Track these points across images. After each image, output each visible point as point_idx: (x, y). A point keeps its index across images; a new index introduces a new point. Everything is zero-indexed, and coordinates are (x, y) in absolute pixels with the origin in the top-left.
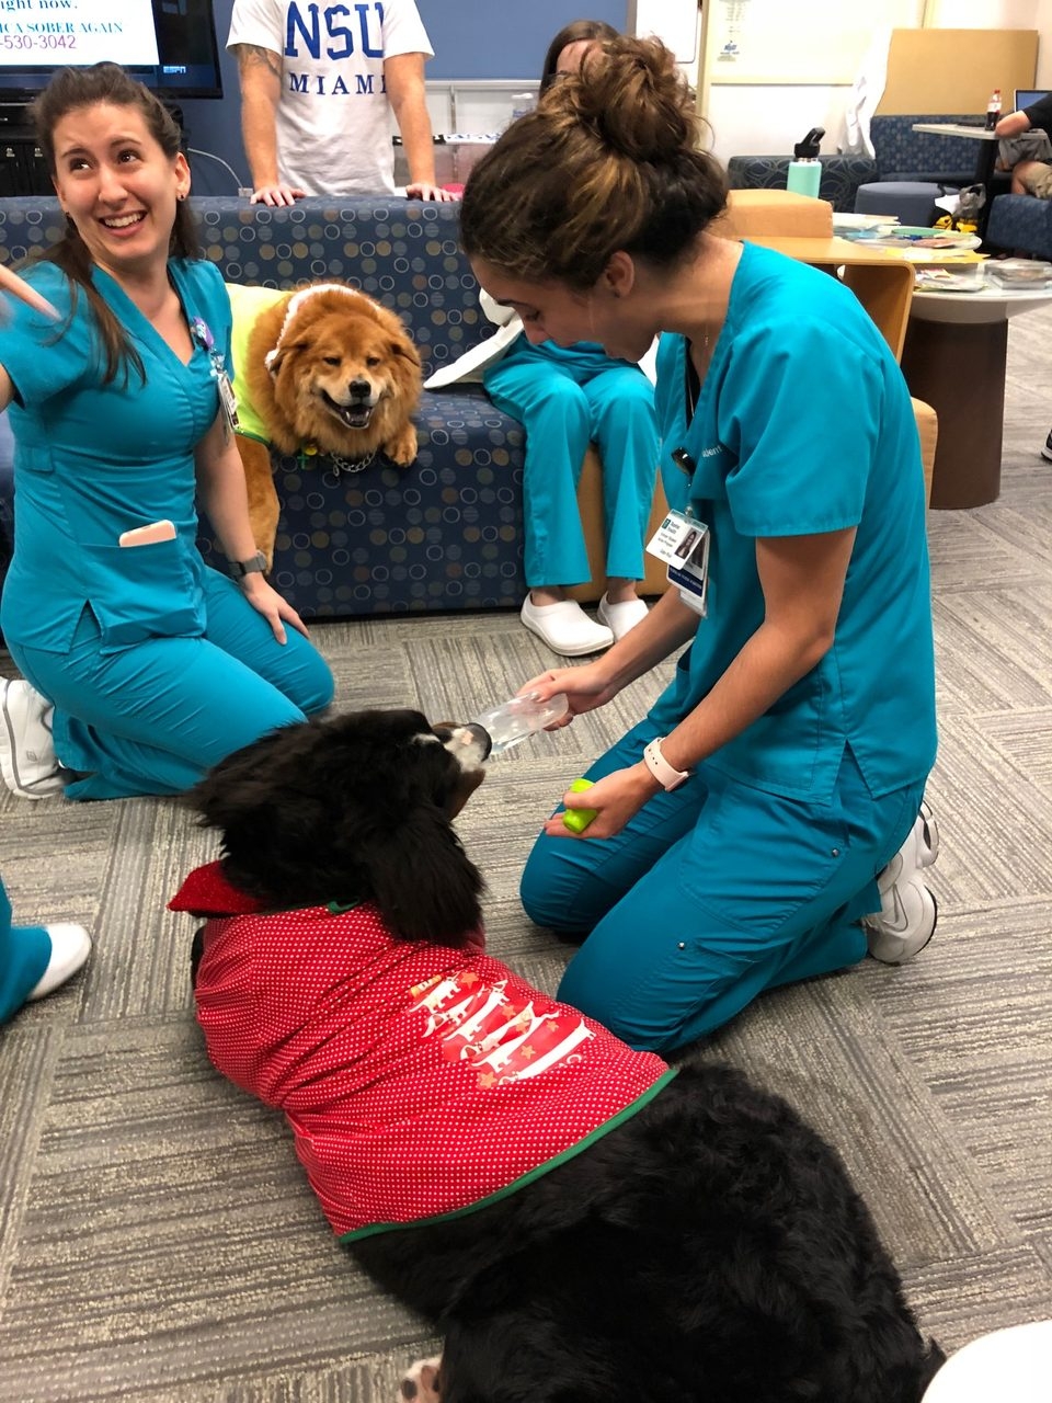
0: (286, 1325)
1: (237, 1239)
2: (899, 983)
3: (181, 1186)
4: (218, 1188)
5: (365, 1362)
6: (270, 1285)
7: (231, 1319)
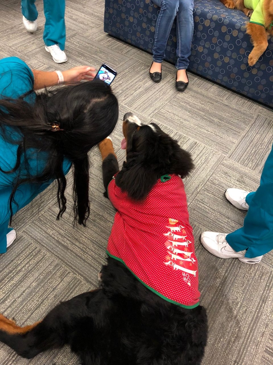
0: (77, 260)
5: (82, 280)
6: (82, 250)
7: (70, 250)
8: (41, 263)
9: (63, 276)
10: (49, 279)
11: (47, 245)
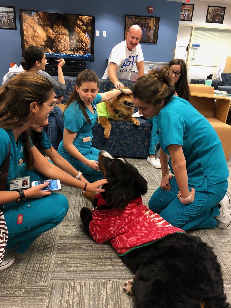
0: (104, 273)
1: (95, 258)
2: (222, 232)
3: (84, 248)
4: (91, 250)
5: (118, 280)
6: (101, 266)
7: (94, 270)
8: (83, 289)
9: (105, 286)
10: (98, 294)
11: (76, 277)
